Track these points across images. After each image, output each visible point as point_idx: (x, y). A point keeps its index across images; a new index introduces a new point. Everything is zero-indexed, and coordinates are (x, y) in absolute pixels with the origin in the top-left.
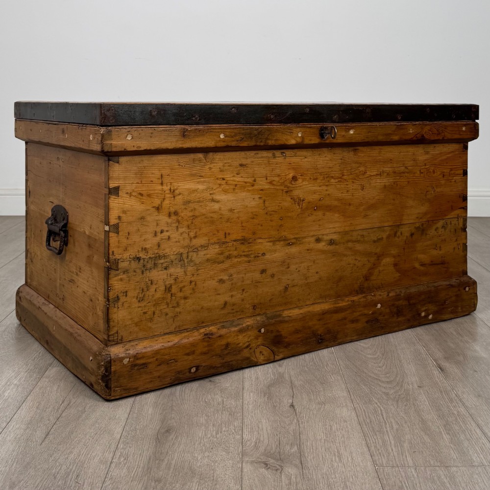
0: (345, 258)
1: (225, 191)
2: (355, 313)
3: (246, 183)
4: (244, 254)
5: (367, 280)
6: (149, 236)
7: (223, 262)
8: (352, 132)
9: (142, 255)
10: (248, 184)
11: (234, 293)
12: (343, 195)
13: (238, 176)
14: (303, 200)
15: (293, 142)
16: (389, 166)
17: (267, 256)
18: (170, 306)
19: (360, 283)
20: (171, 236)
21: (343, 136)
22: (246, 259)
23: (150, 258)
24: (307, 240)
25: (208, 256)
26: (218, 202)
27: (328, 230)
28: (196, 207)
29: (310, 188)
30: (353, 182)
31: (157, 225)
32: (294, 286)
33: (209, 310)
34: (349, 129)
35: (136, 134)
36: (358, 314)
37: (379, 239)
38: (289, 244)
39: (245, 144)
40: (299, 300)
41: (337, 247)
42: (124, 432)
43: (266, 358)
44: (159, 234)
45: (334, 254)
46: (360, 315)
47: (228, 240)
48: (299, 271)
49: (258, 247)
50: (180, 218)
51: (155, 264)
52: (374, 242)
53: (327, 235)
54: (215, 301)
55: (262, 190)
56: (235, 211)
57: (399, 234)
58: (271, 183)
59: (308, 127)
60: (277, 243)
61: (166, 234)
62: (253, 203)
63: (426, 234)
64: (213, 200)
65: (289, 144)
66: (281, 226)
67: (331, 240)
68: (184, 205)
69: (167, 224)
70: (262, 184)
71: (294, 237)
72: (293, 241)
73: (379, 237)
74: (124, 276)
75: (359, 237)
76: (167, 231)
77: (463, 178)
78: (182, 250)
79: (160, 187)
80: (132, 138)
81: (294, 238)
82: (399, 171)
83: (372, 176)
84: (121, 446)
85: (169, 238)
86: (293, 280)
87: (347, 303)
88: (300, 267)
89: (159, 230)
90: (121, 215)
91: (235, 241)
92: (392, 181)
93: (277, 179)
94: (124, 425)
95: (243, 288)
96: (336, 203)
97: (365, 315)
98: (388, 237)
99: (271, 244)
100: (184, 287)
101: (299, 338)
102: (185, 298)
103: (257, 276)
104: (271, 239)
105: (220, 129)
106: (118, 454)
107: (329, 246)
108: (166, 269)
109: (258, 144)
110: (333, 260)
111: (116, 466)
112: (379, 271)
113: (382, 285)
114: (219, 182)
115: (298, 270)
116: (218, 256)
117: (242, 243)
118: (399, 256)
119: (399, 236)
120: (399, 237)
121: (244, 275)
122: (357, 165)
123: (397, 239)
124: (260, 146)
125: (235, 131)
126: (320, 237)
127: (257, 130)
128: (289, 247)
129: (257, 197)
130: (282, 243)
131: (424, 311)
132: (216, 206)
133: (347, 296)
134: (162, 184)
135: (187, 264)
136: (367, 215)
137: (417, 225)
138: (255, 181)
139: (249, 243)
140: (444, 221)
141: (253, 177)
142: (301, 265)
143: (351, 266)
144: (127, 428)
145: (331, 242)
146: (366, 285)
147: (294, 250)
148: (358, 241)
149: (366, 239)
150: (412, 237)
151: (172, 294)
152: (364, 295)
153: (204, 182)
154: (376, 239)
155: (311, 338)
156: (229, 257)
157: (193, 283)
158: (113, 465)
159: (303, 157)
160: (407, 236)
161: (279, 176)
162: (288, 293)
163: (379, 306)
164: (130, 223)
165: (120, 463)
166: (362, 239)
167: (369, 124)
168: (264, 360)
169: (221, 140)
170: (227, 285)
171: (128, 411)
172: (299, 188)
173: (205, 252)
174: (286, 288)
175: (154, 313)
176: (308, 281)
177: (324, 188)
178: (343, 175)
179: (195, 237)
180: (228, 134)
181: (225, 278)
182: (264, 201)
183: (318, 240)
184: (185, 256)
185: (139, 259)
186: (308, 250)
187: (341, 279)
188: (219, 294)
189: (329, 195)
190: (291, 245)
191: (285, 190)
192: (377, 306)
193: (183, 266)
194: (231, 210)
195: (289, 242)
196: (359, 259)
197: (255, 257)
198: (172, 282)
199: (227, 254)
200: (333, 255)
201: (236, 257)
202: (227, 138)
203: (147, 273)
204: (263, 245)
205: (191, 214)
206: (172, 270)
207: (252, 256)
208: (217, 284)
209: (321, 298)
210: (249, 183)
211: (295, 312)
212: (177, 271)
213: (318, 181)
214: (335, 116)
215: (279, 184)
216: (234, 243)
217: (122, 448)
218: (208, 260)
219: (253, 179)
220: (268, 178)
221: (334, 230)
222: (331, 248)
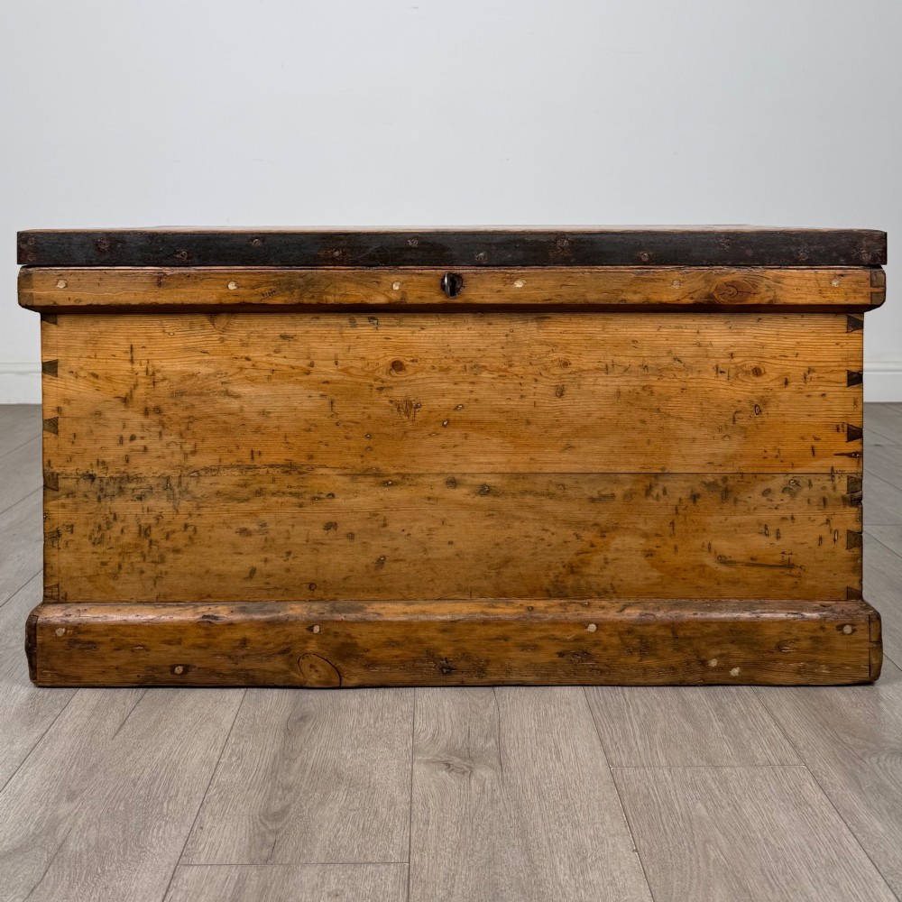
0: (517, 524)
1: (252, 381)
2: (529, 633)
3: (293, 368)
4: (289, 490)
5: (572, 572)
6: (112, 443)
7: (247, 500)
8: (519, 284)
9: (97, 472)
10: (296, 371)
11: (268, 556)
12: (511, 403)
13: (277, 355)
14: (417, 407)
15: (381, 300)
16: (629, 353)
17: (339, 500)
18: (149, 559)
19: (556, 576)
20: (149, 447)
21: (499, 291)
22: (294, 500)
23: (111, 478)
24: (425, 479)
25: (219, 487)
26: (237, 397)
27: (474, 466)
28: (196, 403)
29: (433, 385)
30: (536, 380)
31: (124, 426)
32: (397, 561)
33: (221, 576)
34: (513, 279)
35: (72, 279)
36: (538, 634)
37: (605, 496)
38: (385, 484)
39: (279, 300)
40: (408, 587)
41: (499, 500)
43: (322, 679)
44: (126, 442)
45: (491, 512)
46: (541, 638)
47: (257, 462)
48: (409, 535)
49: (319, 481)
50: (165, 419)
51: (120, 488)
52: (592, 500)
53: (473, 475)
54: (233, 564)
55: (327, 382)
56: (272, 415)
57: (657, 491)
58: (345, 370)
59: (414, 274)
60: (361, 479)
61: (139, 443)
62: (308, 405)
63: (736, 500)
64: (227, 394)
65: (372, 302)
66: (370, 448)
67: (483, 486)
68: (172, 397)
69: (143, 426)
70: (327, 370)
71: (396, 471)
72: (395, 478)
73: (603, 493)
74: (69, 501)
75: (552, 489)
76: (142, 438)
77: (847, 389)
78: (169, 472)
79: (128, 366)
80: (67, 286)
81: (398, 474)
82: (658, 365)
83: (584, 370)
85: (145, 449)
86: (396, 549)
87: (515, 611)
88: (411, 527)
89: (127, 434)
90: (61, 405)
91: (272, 466)
92: (637, 383)
93: (359, 364)
95: (288, 550)
96: (495, 417)
97: (555, 639)
98: (629, 496)
99: (347, 479)
100: (174, 532)
101: (397, 657)
102: (176, 551)
103: (318, 532)
104: (347, 471)
105: (228, 274)
107: (478, 497)
108: (140, 498)
109: (306, 301)
110: (487, 523)
112: (605, 559)
113: (613, 588)
114: (239, 363)
115: (405, 533)
116: (237, 489)
117: (287, 472)
118: (657, 535)
119: (658, 495)
120: (658, 498)
121: (290, 528)
122: (545, 348)
123: (651, 500)
124: (310, 305)
125: (258, 278)
126: (457, 477)
127: (301, 276)
128: (386, 489)
129: (315, 394)
130: (371, 479)
131: (715, 657)
132: (234, 405)
133: (521, 597)
134: (132, 361)
135: (178, 496)
136: (572, 447)
137: (710, 479)
138: (312, 365)
139: (300, 473)
140: (790, 477)
141: (308, 358)
142: (412, 524)
143: (532, 540)
145: (485, 490)
146: (570, 581)
147: (396, 494)
148: (551, 495)
149: (570, 492)
150: (695, 502)
151: (151, 541)
152: (563, 601)
153: (210, 362)
154: (595, 495)
155: (422, 661)
156: (259, 493)
157: (190, 529)
159: (418, 328)
160: (680, 499)
161: (363, 358)
162: (383, 572)
163: (592, 628)
164: (78, 419)
166: (559, 492)
167: (565, 269)
168: (318, 682)
169: (229, 293)
170: (257, 540)
172: (406, 383)
173: (212, 479)
174: (380, 562)
175: (120, 567)
176: (430, 556)
177: (467, 387)
178: (511, 366)
179: (194, 453)
180: (243, 282)
181: (253, 527)
182: (332, 403)
183: (453, 483)
184: (174, 482)
185: (92, 477)
186: (429, 498)
187: (507, 562)
188: (241, 554)
189: (476, 400)
190: (391, 485)
191: (376, 386)
192: (587, 627)
193: (171, 498)
194: (264, 413)
195: (386, 479)
196: (553, 529)
197: (314, 499)
198: (152, 521)
199: (256, 487)
200: (489, 515)
201: (273, 494)
202: (241, 290)
203: (107, 502)
204: (329, 479)
205: (186, 414)
206: (150, 502)
207: (307, 496)
208: (237, 536)
209: (458, 590)
210: (302, 368)
211: (393, 611)
212: (160, 504)
213: (452, 374)
214: (481, 254)
215: (363, 374)
216: (271, 470)
218: (218, 493)
219: (308, 362)
220: (340, 362)
221: (490, 468)
222: (485, 500)
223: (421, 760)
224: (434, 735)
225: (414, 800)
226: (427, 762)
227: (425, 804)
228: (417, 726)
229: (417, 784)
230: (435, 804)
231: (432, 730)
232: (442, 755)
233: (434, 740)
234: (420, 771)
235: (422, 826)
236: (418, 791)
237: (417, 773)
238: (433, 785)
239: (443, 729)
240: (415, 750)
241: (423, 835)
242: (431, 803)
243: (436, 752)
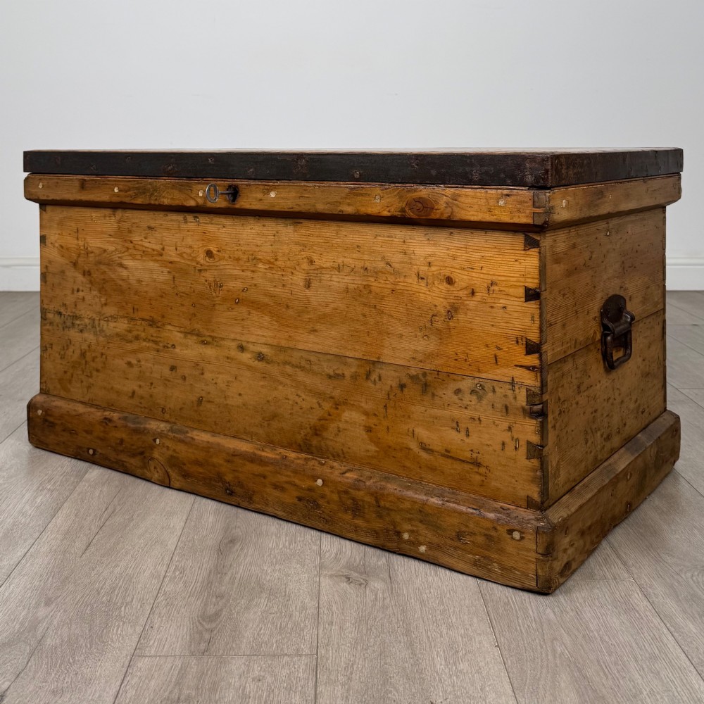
0: (280, 387)
1: (133, 257)
2: (279, 476)
3: (154, 250)
4: (152, 338)
5: (317, 435)
6: (69, 292)
7: (131, 342)
8: (273, 195)
9: (62, 310)
10: (155, 253)
11: (141, 383)
12: (277, 290)
13: (146, 240)
14: (221, 287)
15: (192, 203)
16: (355, 256)
17: (177, 350)
18: (85, 374)
19: (306, 435)
20: (86, 298)
21: (261, 200)
22: (154, 346)
23: (69, 315)
24: (225, 343)
25: (118, 330)
26: (126, 268)
27: (254, 336)
28: (106, 270)
29: (229, 270)
30: (292, 273)
31: (74, 282)
32: (209, 402)
33: (118, 393)
34: (269, 191)
35: (45, 182)
36: (284, 479)
37: (338, 375)
38: (203, 343)
39: (139, 201)
40: (216, 424)
41: (269, 366)
42: (179, 543)
44: (75, 292)
45: (265, 375)
46: (287, 482)
47: (135, 316)
48: (216, 383)
49: (167, 335)
50: (93, 279)
51: (73, 323)
52: (330, 377)
53: (253, 343)
54: (124, 385)
55: (171, 262)
56: (143, 283)
57: (374, 376)
58: (181, 255)
60: (189, 336)
61: (81, 294)
62: (161, 278)
63: (433, 395)
64: (121, 265)
65: (188, 205)
66: (195, 315)
67: (260, 353)
68: (96, 265)
69: (82, 283)
70: (171, 255)
71: (209, 334)
72: (209, 339)
73: (337, 372)
74: (50, 328)
75: (303, 363)
76: (82, 291)
77: (525, 304)
78: (94, 316)
79: (76, 242)
80: (43, 186)
81: (210, 336)
82: (375, 268)
83: (324, 268)
84: (176, 558)
85: (84, 299)
86: (209, 393)
87: (274, 456)
88: (217, 378)
89: (76, 288)
90: (48, 265)
91: (143, 320)
92: (360, 282)
93: (188, 251)
94: (179, 534)
95: (151, 381)
96: (266, 300)
97: (295, 485)
98: (355, 377)
99: (182, 335)
100: (96, 357)
101: (201, 473)
102: (98, 371)
103: (167, 372)
104: (182, 329)
105: (115, 181)
106: (172, 567)
107: (257, 362)
108: (81, 331)
109: (152, 202)
110: (262, 383)
111: (170, 581)
112: (338, 428)
113: (343, 453)
114: (127, 245)
115: (214, 382)
116: (126, 333)
117: (151, 325)
118: (375, 415)
119: (375, 380)
120: (375, 382)
121: (152, 366)
122: (299, 248)
123: (370, 384)
124: (155, 205)
125: (129, 184)
126: (244, 344)
127: (150, 184)
128: (203, 346)
129: (166, 270)
130: (195, 338)
131: (407, 531)
132: (125, 273)
133: (283, 446)
134: (78, 239)
135: (98, 333)
136: (316, 331)
137: (413, 372)
138: (163, 249)
139: (158, 327)
140: (476, 381)
141: (162, 244)
142: (218, 376)
143: (291, 402)
144: (183, 538)
145: (260, 357)
146: (315, 442)
147: (209, 352)
148: (302, 368)
149: (315, 368)
150: (402, 390)
151: (86, 362)
152: (309, 456)
153: (113, 242)
154: (332, 373)
155: (216, 481)
156: (137, 338)
157: (104, 356)
158: (167, 580)
159: (222, 226)
160: (391, 387)
161: (191, 247)
162: (201, 408)
163: (320, 482)
164: (54, 274)
165: (175, 578)
166: (308, 366)
167: (303, 183)
168: (159, 480)
169: (115, 195)
170: (135, 370)
171: (184, 518)
172: (214, 268)
173: (114, 324)
174: (200, 401)
175: (72, 376)
176: (228, 402)
177: (249, 274)
178: (276, 260)
179: (106, 304)
180: (121, 187)
181: (134, 362)
182: (174, 278)
183: (242, 348)
184: (97, 322)
185: (60, 314)
186: (228, 358)
187: (274, 416)
188: (127, 379)
189: (255, 285)
190: (206, 344)
191: (197, 268)
192: (316, 481)
193: (95, 334)
194: (139, 281)
195: (203, 339)
196: (303, 396)
197: (164, 347)
198: (87, 348)
199: (135, 333)
200: (264, 377)
201: (144, 340)
202: (121, 193)
203: (66, 331)
204: (173, 334)
205: (102, 277)
206: (86, 335)
207: (161, 345)
208: (126, 365)
209: (245, 432)
210: (157, 250)
211: (203, 437)
212: (90, 337)
213: (242, 263)
214: (251, 170)
215: (190, 258)
216: (143, 322)
217: (178, 561)
218: (117, 335)
219: (162, 246)
220: (178, 248)
221: (263, 340)
222: (260, 365)
223: (326, 574)
224: (337, 554)
225: (321, 606)
226: (331, 576)
227: (330, 609)
228: (323, 547)
229: (323, 593)
230: (337, 608)
231: (335, 550)
232: (343, 570)
233: (337, 559)
234: (326, 583)
235: (327, 626)
236: (324, 598)
237: (323, 585)
238: (336, 594)
239: (344, 549)
240: (321, 566)
241: (328, 633)
242: (334, 608)
243: (339, 568)
